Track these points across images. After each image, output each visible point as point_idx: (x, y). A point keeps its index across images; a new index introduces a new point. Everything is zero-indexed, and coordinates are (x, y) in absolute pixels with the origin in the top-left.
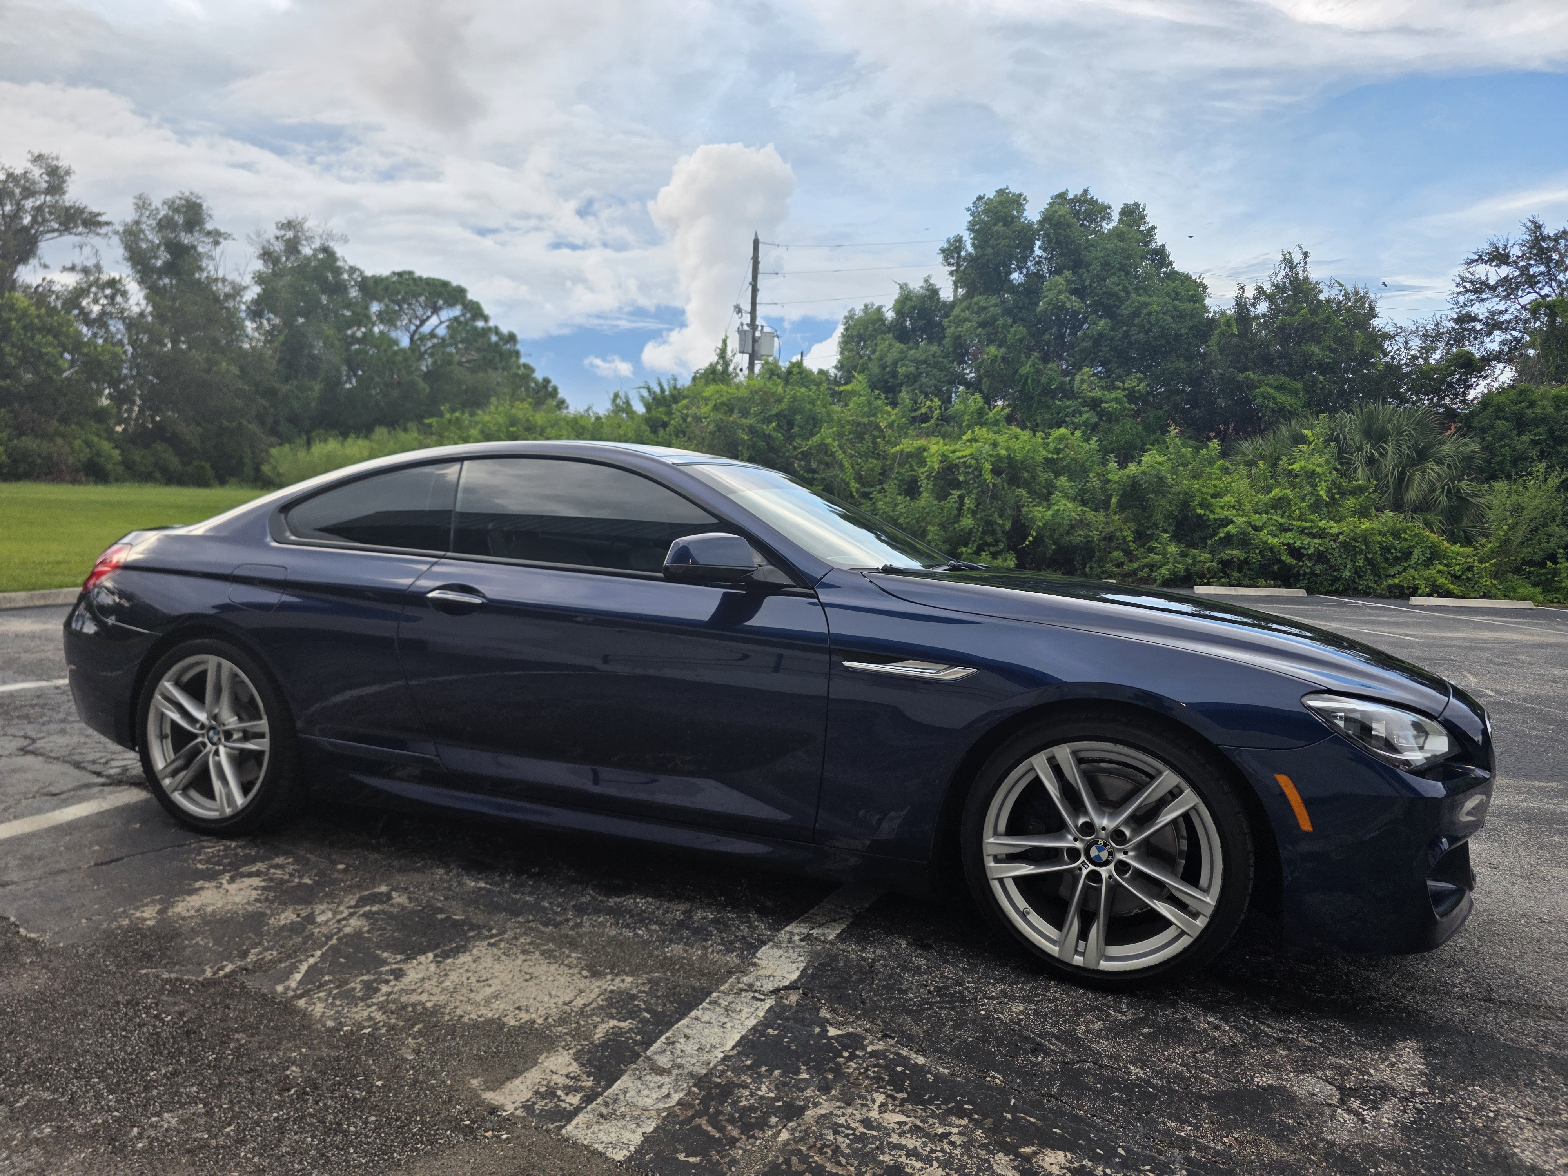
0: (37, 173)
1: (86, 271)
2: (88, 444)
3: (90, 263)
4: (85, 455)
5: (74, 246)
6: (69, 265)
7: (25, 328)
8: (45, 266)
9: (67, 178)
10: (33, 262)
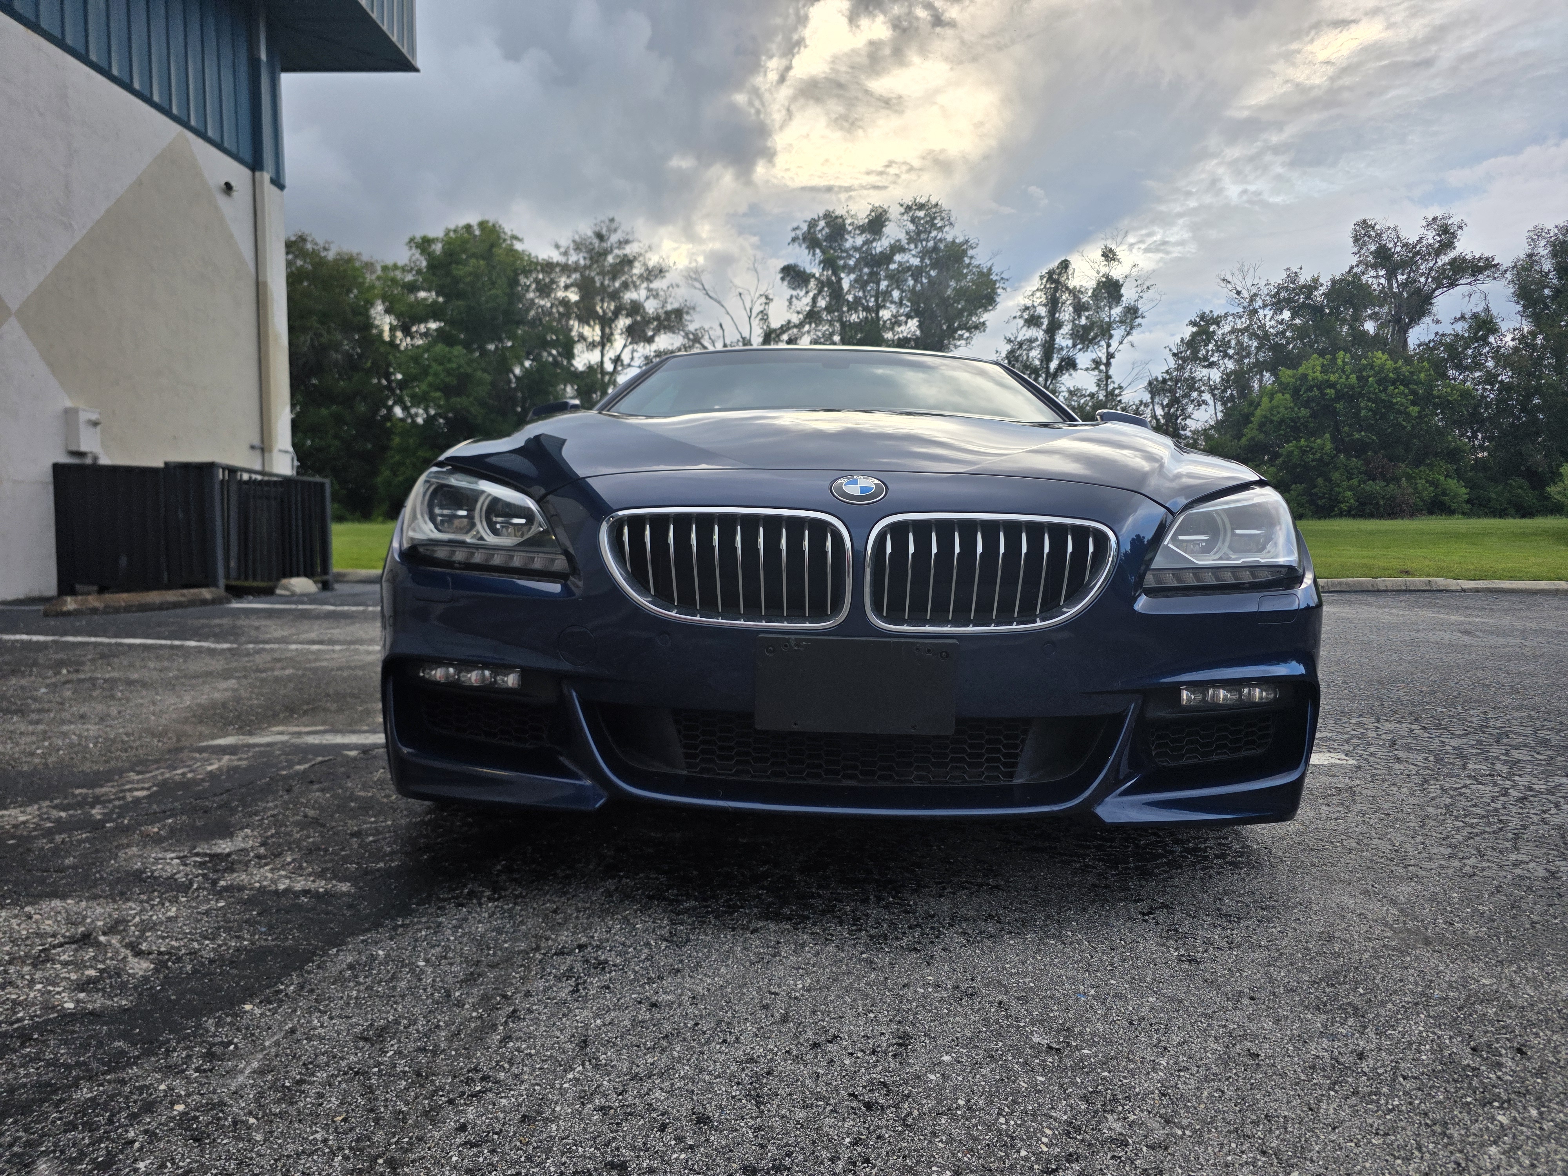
0: (1431, 237)
1: (1475, 316)
2: (1434, 484)
3: (1479, 309)
4: (1428, 493)
5: (1464, 296)
6: (1458, 316)
7: (1379, 382)
8: (1438, 322)
9: (1459, 232)
10: (1427, 320)
